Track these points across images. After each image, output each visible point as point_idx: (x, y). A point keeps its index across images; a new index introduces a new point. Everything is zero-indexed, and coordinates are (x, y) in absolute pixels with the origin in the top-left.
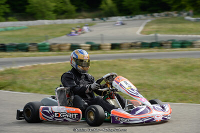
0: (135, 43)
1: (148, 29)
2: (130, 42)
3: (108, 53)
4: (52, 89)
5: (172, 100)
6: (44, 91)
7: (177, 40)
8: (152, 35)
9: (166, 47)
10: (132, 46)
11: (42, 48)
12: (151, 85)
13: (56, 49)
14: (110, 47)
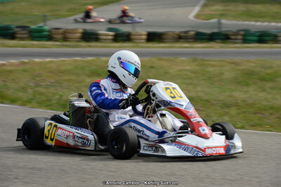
0: (186, 32)
1: (208, 11)
2: (177, 30)
3: (141, 47)
4: (50, 100)
5: (240, 125)
6: (38, 103)
7: (253, 30)
8: (214, 20)
9: (235, 41)
10: (180, 38)
11: (37, 35)
12: (207, 101)
13: (60, 36)
14: (145, 37)
